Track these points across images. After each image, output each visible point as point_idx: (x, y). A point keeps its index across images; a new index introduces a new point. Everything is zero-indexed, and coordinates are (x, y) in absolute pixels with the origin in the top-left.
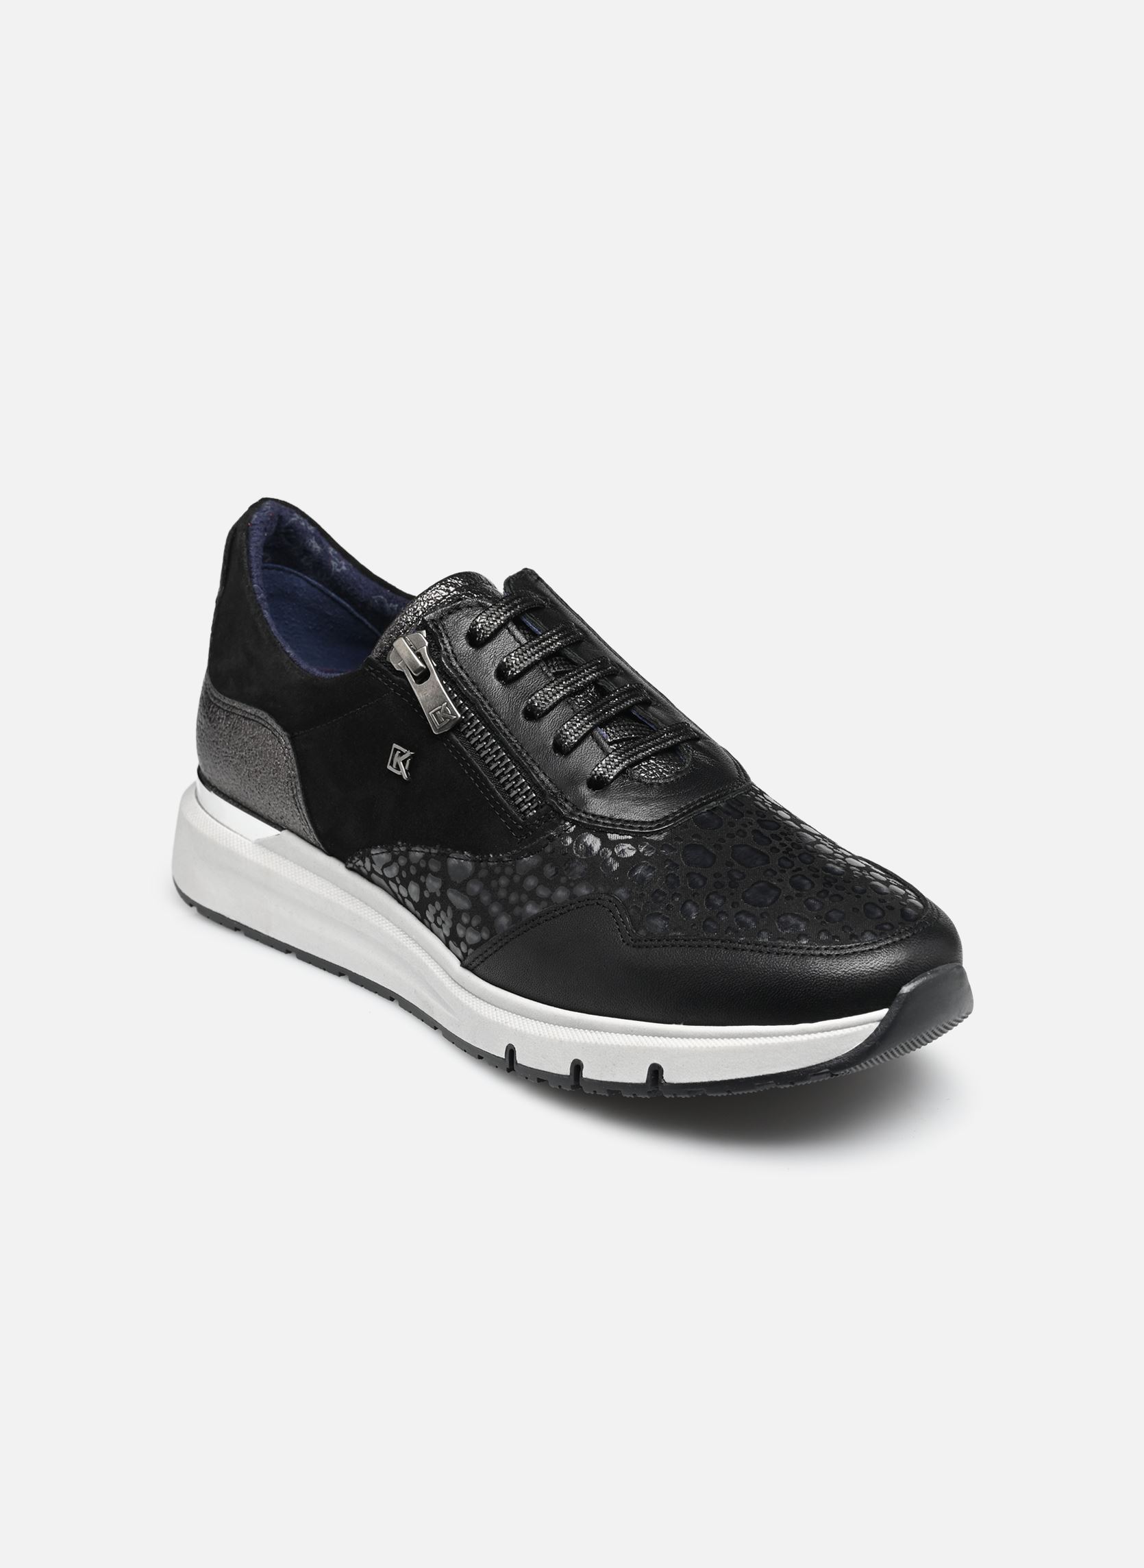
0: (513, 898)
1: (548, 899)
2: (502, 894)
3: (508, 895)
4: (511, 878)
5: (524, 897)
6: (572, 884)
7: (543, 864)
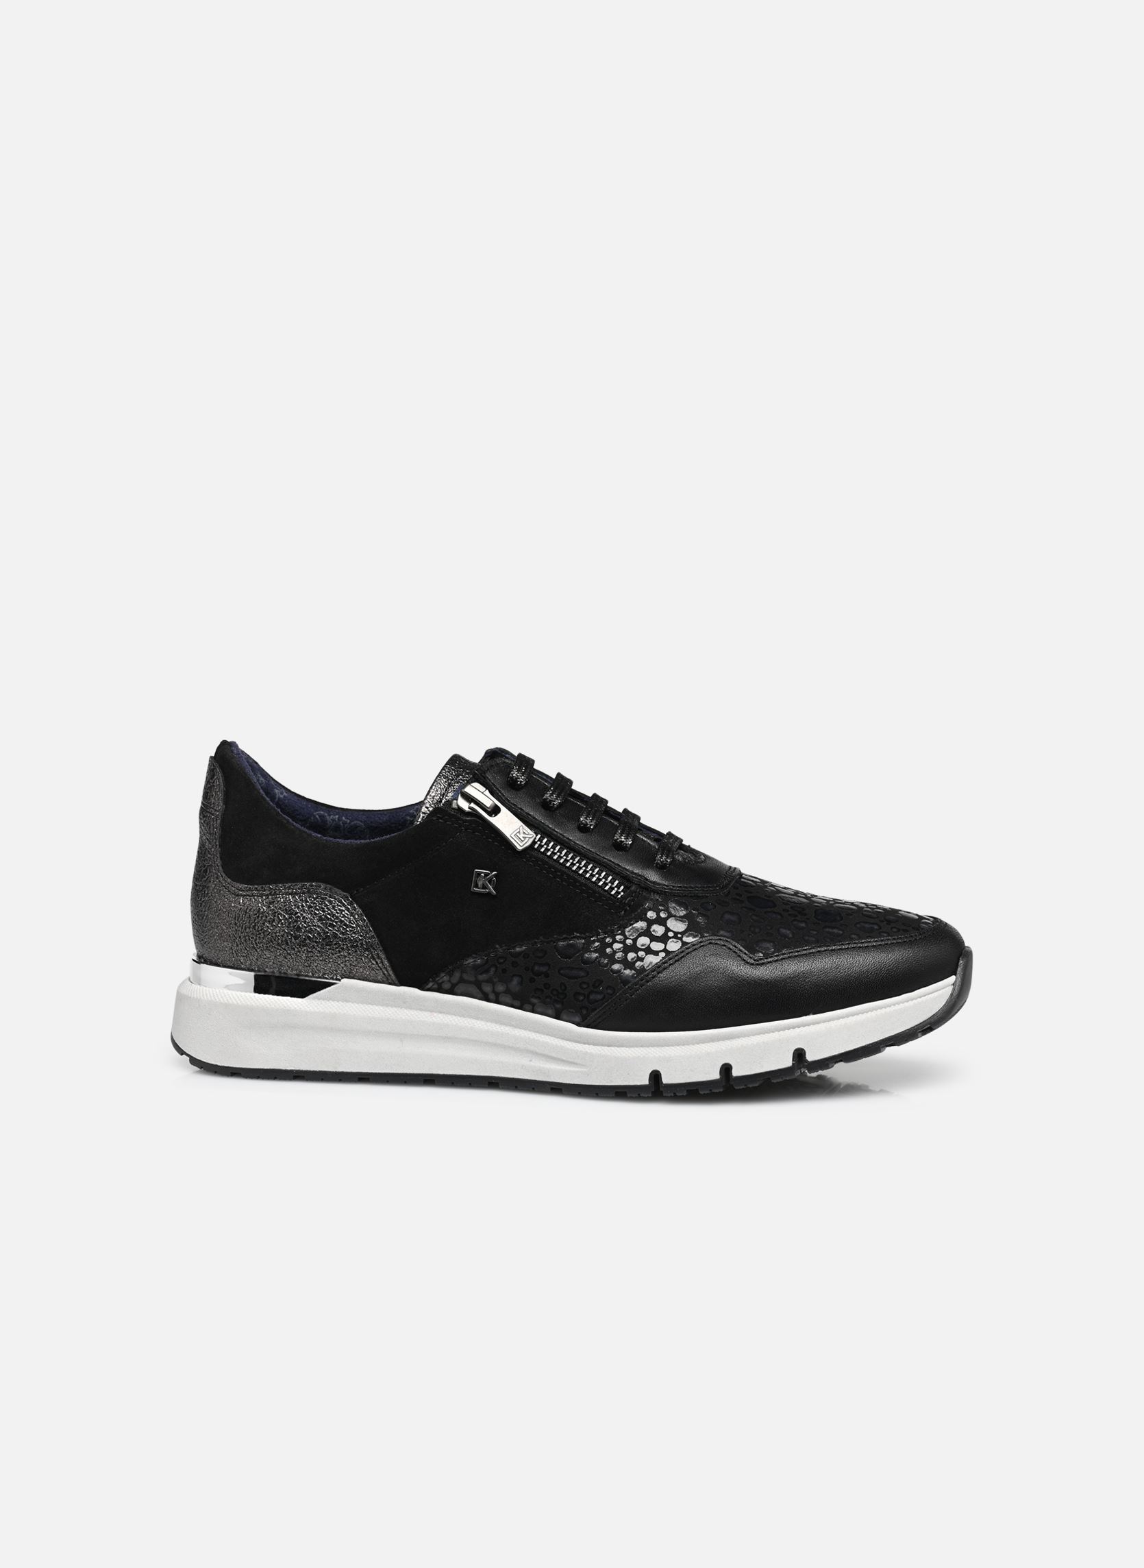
0: (631, 956)
1: (665, 950)
2: (619, 955)
3: (626, 955)
4: (623, 942)
5: (641, 954)
6: (679, 936)
7: (649, 926)
